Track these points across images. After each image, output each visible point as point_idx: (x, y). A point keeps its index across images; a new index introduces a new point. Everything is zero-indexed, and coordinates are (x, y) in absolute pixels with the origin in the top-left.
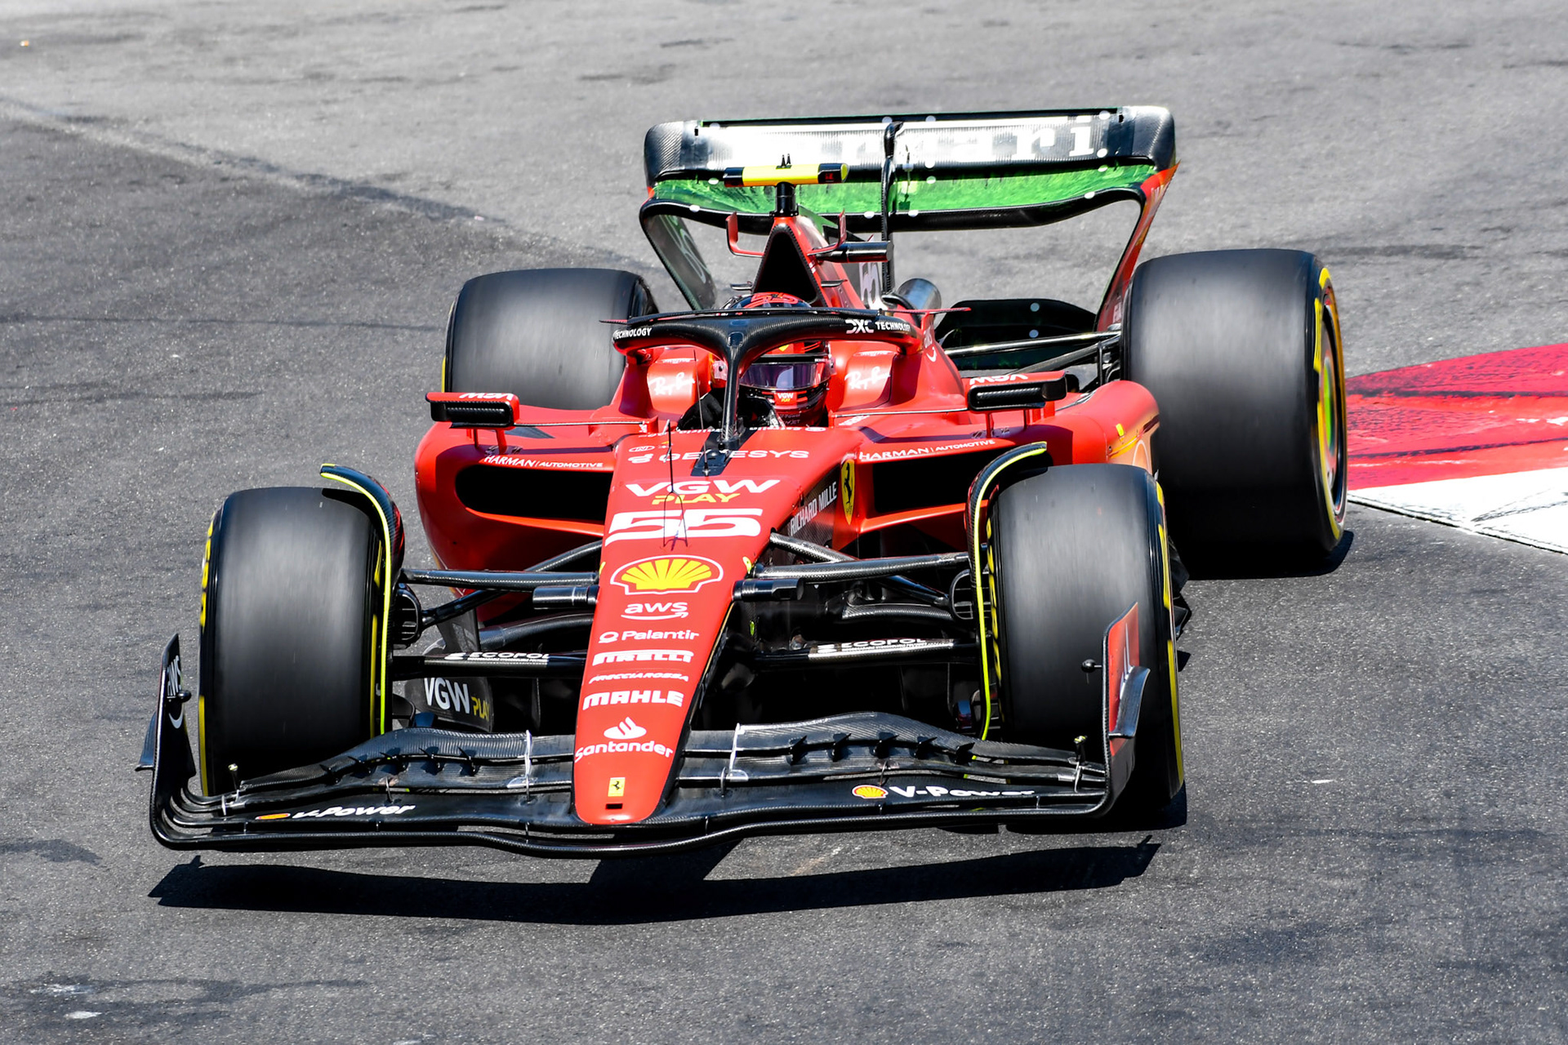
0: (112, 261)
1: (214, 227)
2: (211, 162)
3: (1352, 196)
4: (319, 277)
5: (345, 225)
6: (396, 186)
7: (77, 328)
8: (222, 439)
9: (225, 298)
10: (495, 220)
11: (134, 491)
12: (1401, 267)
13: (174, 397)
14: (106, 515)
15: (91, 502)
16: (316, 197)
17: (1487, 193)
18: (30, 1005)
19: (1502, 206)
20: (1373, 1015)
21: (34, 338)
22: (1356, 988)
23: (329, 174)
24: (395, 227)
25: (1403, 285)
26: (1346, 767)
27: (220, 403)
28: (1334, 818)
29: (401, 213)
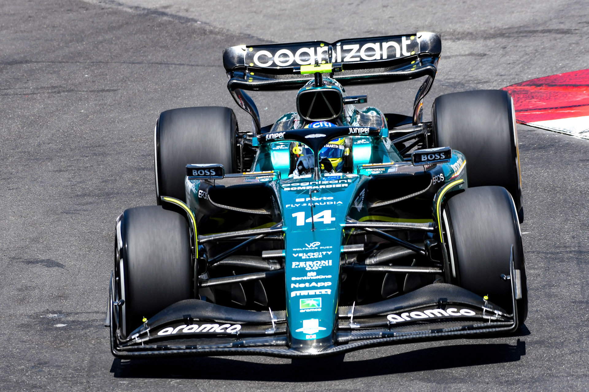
0: (62, 40)
1: (99, 27)
2: (98, 2)
3: (529, 11)
4: (139, 45)
5: (149, 26)
6: (168, 11)
7: (49, 65)
8: (105, 107)
9: (105, 54)
10: (205, 23)
11: (73, 127)
12: (548, 37)
13: (86, 91)
14: (63, 136)
15: (57, 131)
16: (137, 15)
17: (580, 9)
18: (40, 322)
19: (586, 14)
20: (548, 322)
21: (33, 69)
22: (541, 311)
23: (142, 6)
24: (167, 26)
25: (549, 44)
26: (534, 227)
27: (104, 94)
28: (531, 247)
29: (170, 21)
